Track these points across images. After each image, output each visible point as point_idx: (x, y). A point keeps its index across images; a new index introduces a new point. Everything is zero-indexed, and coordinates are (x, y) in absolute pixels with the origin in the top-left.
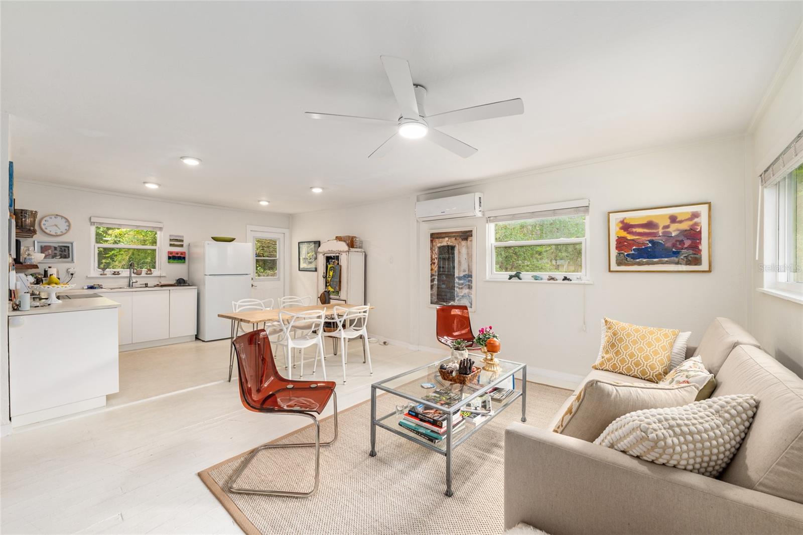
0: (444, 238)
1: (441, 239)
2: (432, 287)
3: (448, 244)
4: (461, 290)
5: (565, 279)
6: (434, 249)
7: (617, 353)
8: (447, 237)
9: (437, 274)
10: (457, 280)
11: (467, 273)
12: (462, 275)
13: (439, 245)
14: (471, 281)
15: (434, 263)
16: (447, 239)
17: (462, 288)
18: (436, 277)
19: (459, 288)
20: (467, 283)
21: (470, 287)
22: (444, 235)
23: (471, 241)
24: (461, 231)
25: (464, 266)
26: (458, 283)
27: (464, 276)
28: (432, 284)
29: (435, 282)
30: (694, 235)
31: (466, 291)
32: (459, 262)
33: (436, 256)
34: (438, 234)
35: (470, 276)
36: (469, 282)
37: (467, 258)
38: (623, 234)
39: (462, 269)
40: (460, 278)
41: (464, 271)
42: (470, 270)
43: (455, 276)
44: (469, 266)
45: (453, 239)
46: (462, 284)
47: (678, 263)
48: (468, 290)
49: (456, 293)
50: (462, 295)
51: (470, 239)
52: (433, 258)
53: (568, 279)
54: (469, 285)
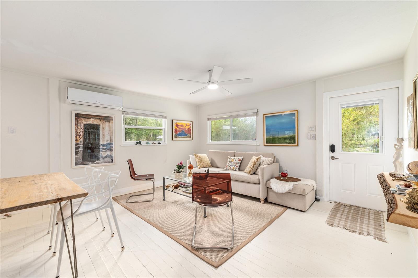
0: (90, 118)
1: (87, 119)
2: (76, 153)
3: (94, 123)
4: (105, 153)
5: (159, 143)
6: (79, 125)
7: (203, 162)
8: (92, 118)
9: (82, 143)
10: (101, 147)
11: (109, 142)
12: (105, 143)
13: (85, 123)
14: (113, 146)
15: (80, 136)
16: (92, 119)
17: (105, 151)
18: (82, 146)
19: (103, 152)
20: (110, 148)
21: (111, 150)
22: (90, 117)
23: (112, 123)
24: (105, 116)
25: (107, 137)
26: (103, 148)
27: (107, 144)
28: (77, 150)
29: (80, 149)
30: (190, 131)
31: (108, 153)
32: (103, 135)
33: (82, 130)
34: (84, 115)
35: (111, 144)
36: (110, 147)
37: (109, 133)
38: (176, 128)
39: (106, 139)
40: (103, 145)
41: (107, 141)
42: (111, 140)
43: (100, 144)
44: (110, 137)
45: (98, 120)
46: (106, 149)
47: (187, 138)
48: (110, 152)
49: (100, 155)
50: (105, 155)
51: (111, 122)
52: (79, 131)
53: (160, 144)
54: (111, 149)
